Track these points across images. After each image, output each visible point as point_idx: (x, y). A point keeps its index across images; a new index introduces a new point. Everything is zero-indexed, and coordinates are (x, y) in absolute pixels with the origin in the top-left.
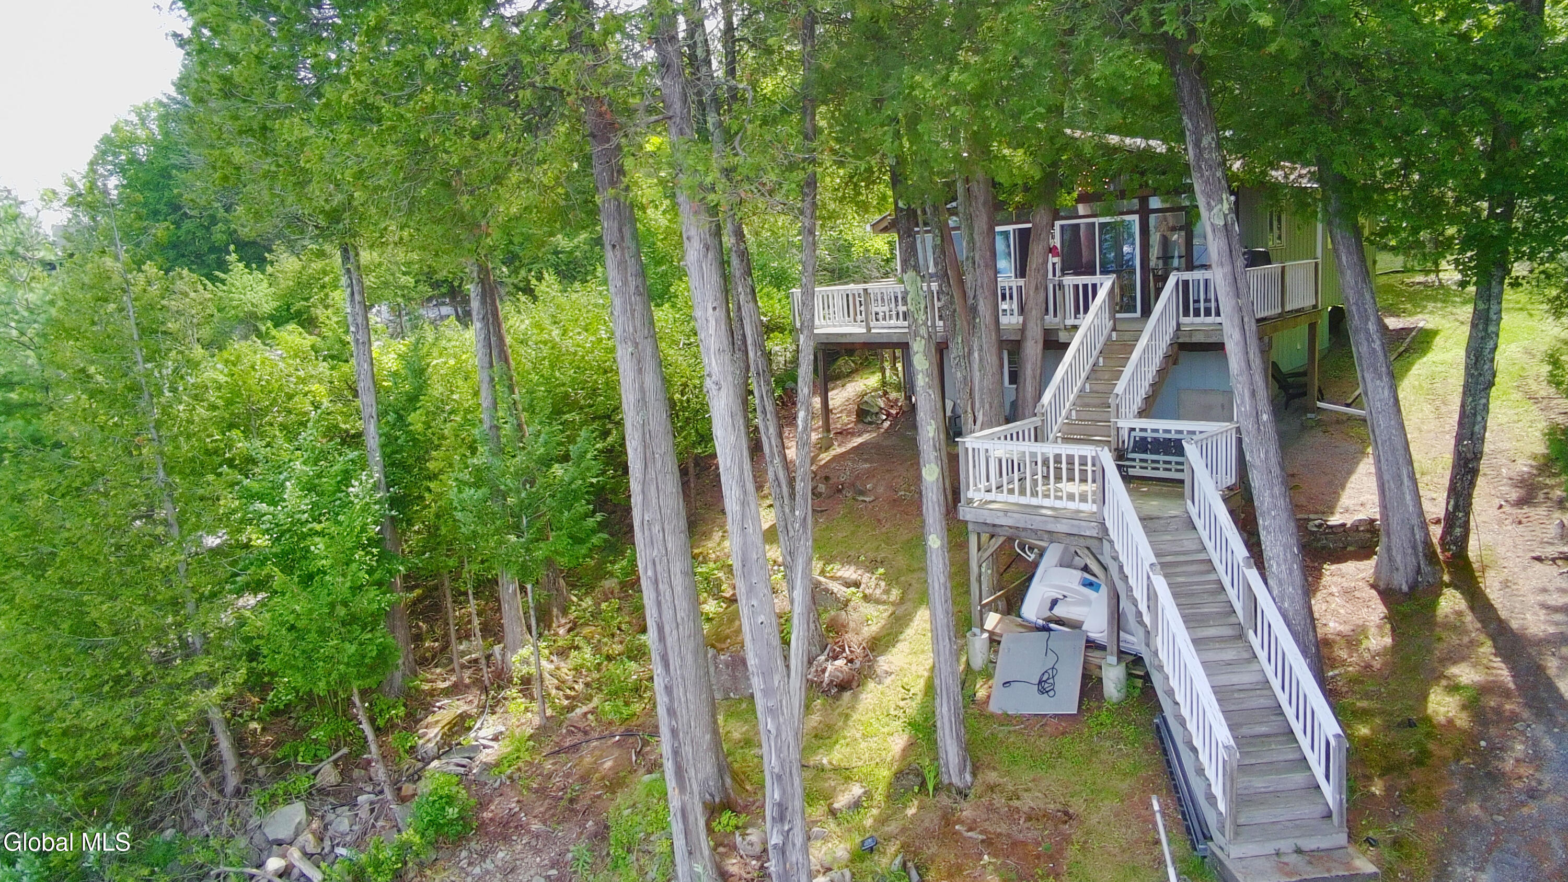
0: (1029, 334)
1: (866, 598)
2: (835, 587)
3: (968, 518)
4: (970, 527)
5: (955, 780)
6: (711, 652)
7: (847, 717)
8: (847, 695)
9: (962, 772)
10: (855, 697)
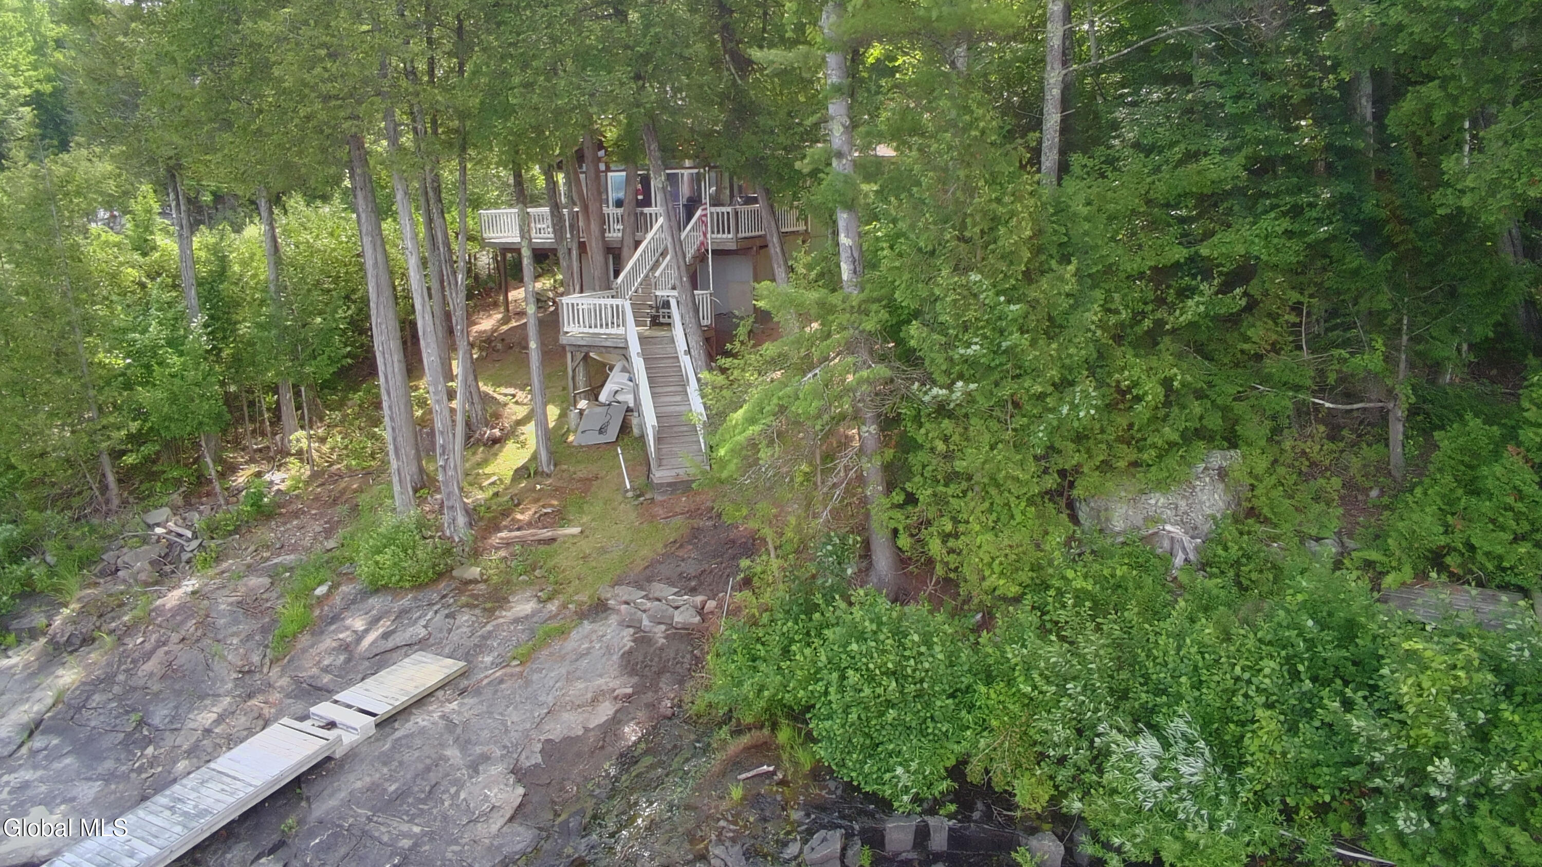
0: (625, 244)
1: (517, 403)
2: (498, 397)
3: (565, 342)
4: (567, 348)
5: (546, 469)
6: (418, 428)
7: (496, 455)
8: (497, 446)
9: (549, 465)
10: (503, 447)
